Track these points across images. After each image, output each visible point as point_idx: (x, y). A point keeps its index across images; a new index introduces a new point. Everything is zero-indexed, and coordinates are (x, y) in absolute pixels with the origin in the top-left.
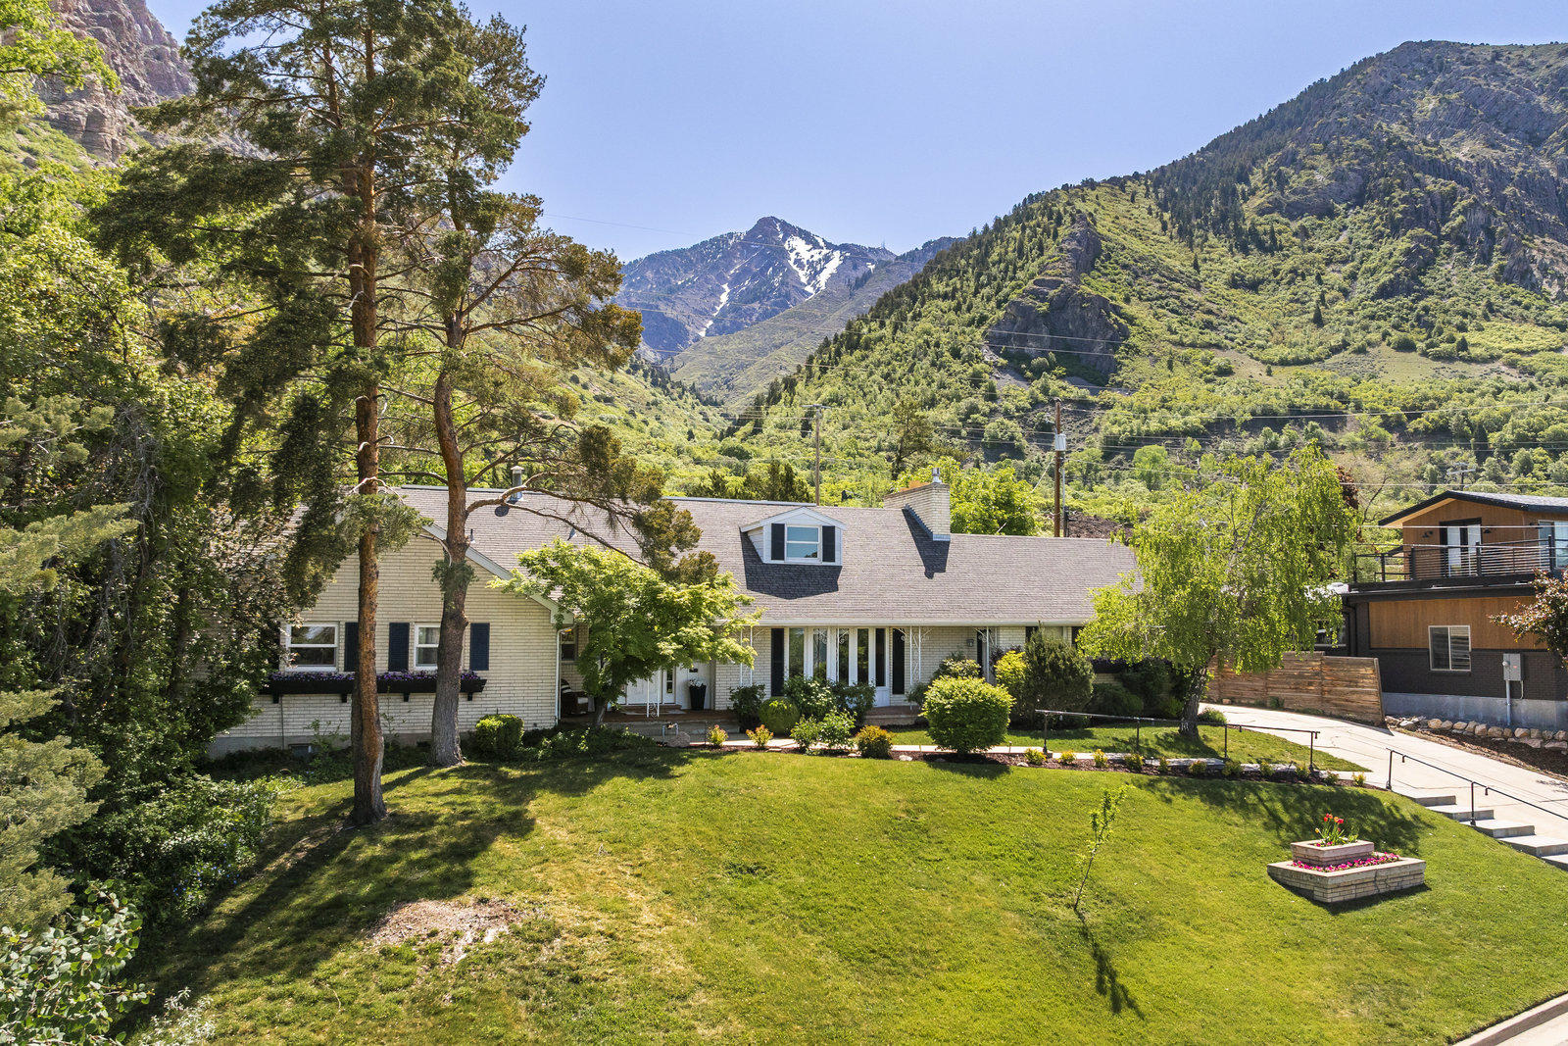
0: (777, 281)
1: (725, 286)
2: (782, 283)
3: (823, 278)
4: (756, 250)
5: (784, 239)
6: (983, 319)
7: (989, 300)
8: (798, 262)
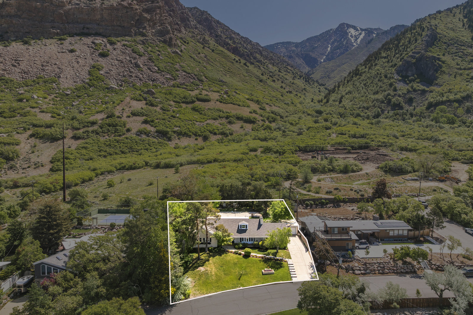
0: (344, 43)
1: (329, 45)
2: (346, 43)
3: (359, 40)
4: (338, 33)
5: (347, 29)
6: (396, 65)
7: (398, 58)
8: (352, 36)
